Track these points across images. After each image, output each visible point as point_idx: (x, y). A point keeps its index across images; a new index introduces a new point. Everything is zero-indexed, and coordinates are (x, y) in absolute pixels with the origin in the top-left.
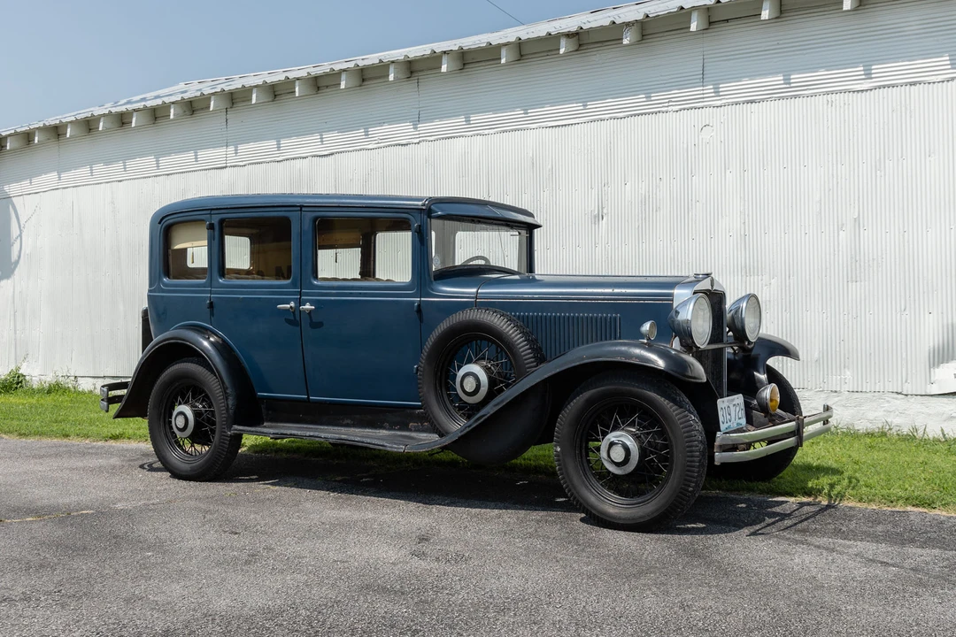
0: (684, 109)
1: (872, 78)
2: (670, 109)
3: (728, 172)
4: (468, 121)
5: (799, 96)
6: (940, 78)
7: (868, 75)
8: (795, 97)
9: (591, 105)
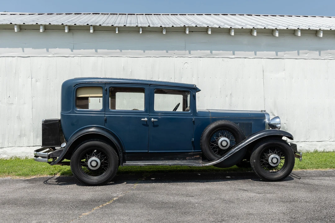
0: (179, 57)
1: (235, 55)
2: (174, 56)
3: (193, 78)
4: (96, 51)
5: (214, 57)
6: (252, 57)
7: (234, 54)
8: (213, 57)
9: (146, 52)
